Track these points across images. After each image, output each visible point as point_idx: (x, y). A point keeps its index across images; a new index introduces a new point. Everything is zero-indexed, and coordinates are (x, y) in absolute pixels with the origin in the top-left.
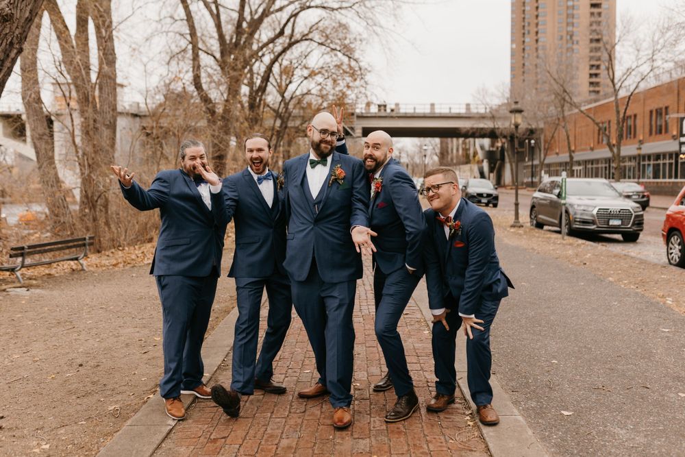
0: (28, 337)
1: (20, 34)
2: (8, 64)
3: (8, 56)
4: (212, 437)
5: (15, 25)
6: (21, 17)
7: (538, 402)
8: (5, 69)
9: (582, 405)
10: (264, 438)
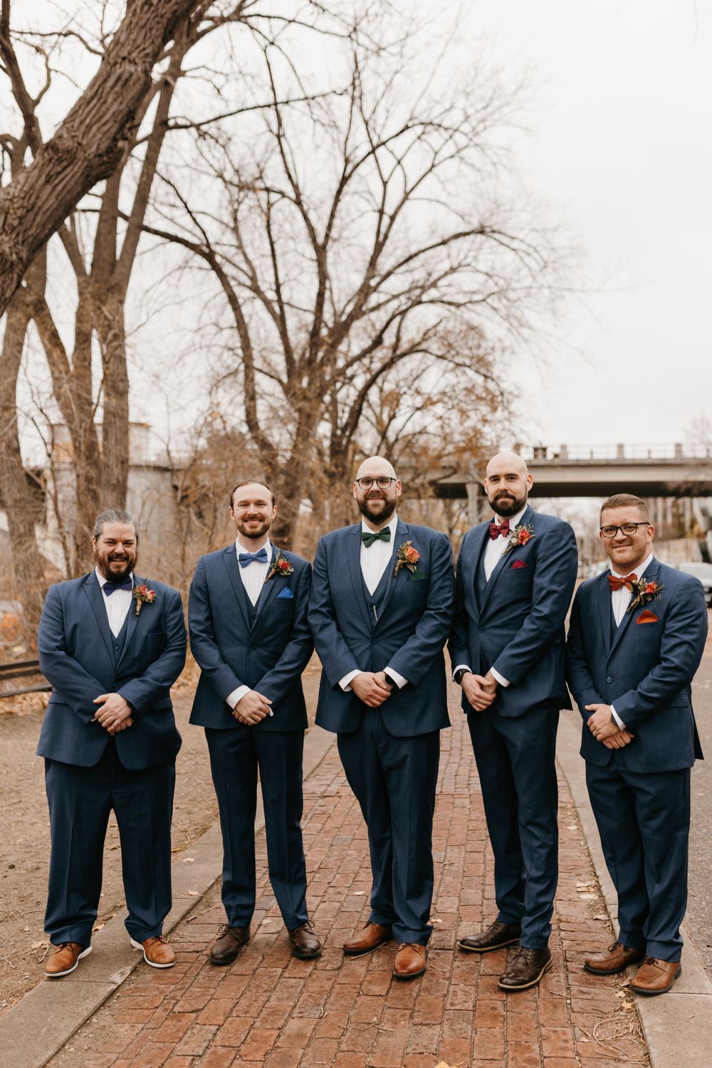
4: (177, 1009)
10: (262, 1015)
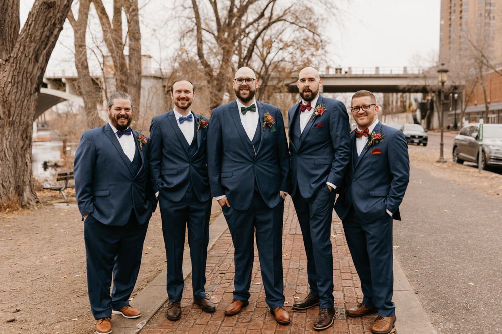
0: (58, 243)
1: (60, 16)
2: (52, 39)
3: (52, 33)
5: (57, 10)
6: (61, 4)
7: (455, 324)
8: (50, 43)
9: (497, 330)
